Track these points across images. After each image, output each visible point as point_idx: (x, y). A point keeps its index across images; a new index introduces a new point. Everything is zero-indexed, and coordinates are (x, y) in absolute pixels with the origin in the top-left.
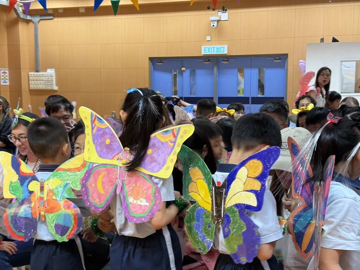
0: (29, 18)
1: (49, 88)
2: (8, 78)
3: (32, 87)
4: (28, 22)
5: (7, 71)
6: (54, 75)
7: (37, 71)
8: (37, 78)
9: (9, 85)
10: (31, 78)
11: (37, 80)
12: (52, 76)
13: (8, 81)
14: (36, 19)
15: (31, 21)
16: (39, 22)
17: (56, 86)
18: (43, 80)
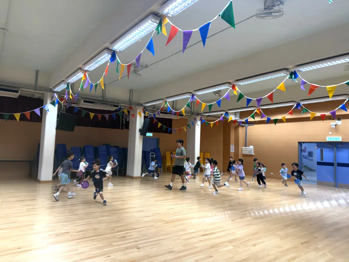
0: (243, 125)
1: (250, 154)
2: (233, 149)
3: (243, 153)
4: (243, 126)
5: (233, 146)
6: (253, 149)
7: (246, 146)
8: (246, 150)
9: (234, 152)
10: (243, 149)
11: (245, 150)
12: (252, 149)
13: (233, 150)
14: (246, 125)
15: (244, 126)
16: (247, 126)
17: (254, 153)
18: (248, 150)
